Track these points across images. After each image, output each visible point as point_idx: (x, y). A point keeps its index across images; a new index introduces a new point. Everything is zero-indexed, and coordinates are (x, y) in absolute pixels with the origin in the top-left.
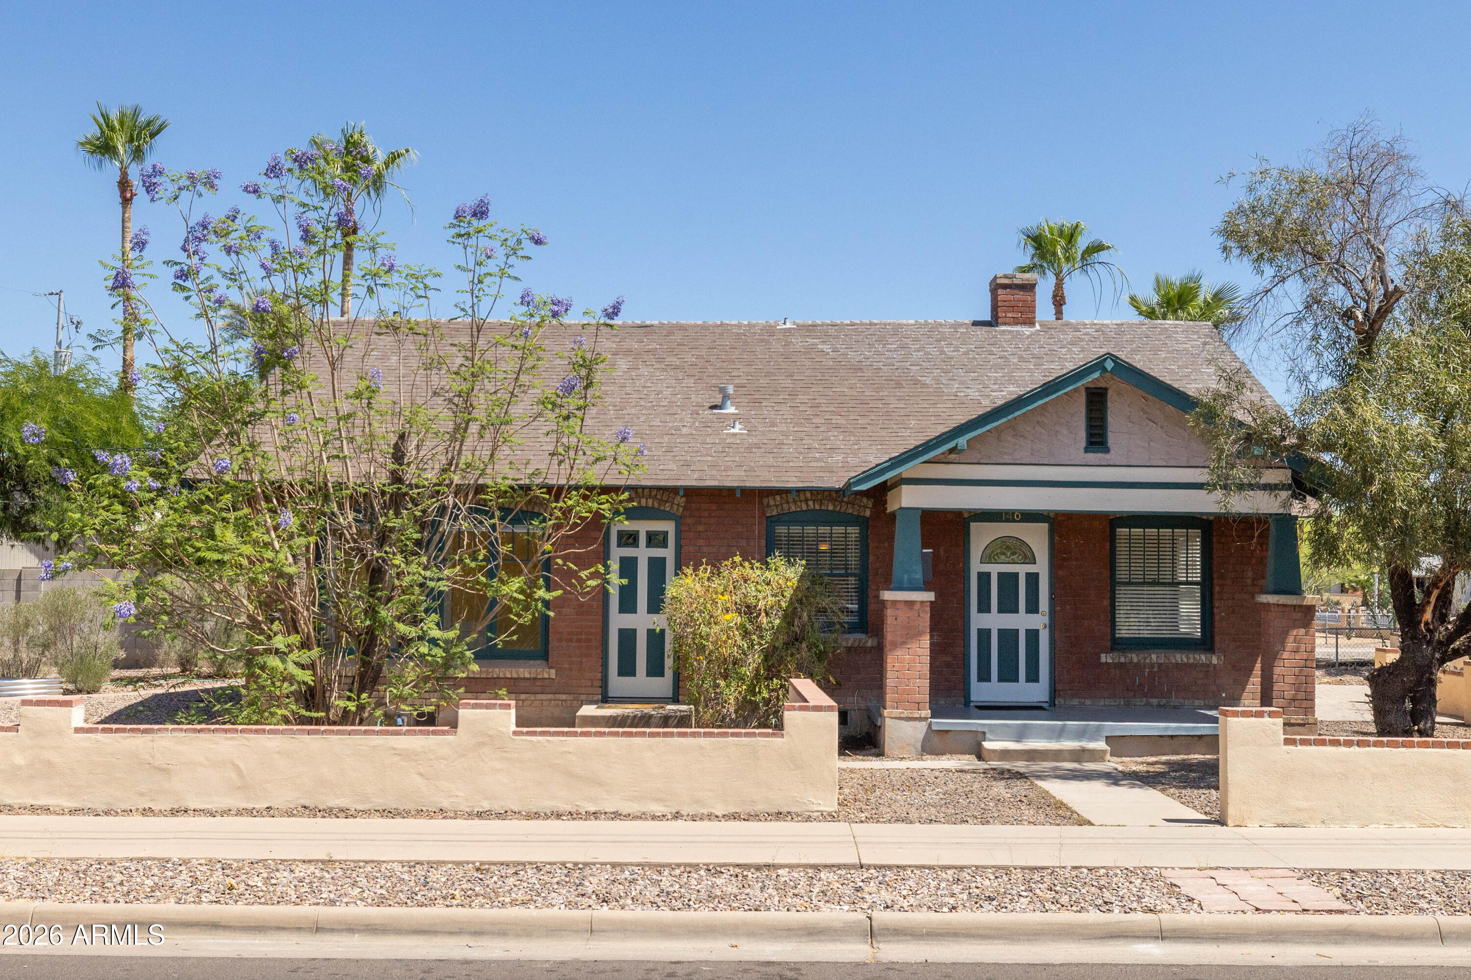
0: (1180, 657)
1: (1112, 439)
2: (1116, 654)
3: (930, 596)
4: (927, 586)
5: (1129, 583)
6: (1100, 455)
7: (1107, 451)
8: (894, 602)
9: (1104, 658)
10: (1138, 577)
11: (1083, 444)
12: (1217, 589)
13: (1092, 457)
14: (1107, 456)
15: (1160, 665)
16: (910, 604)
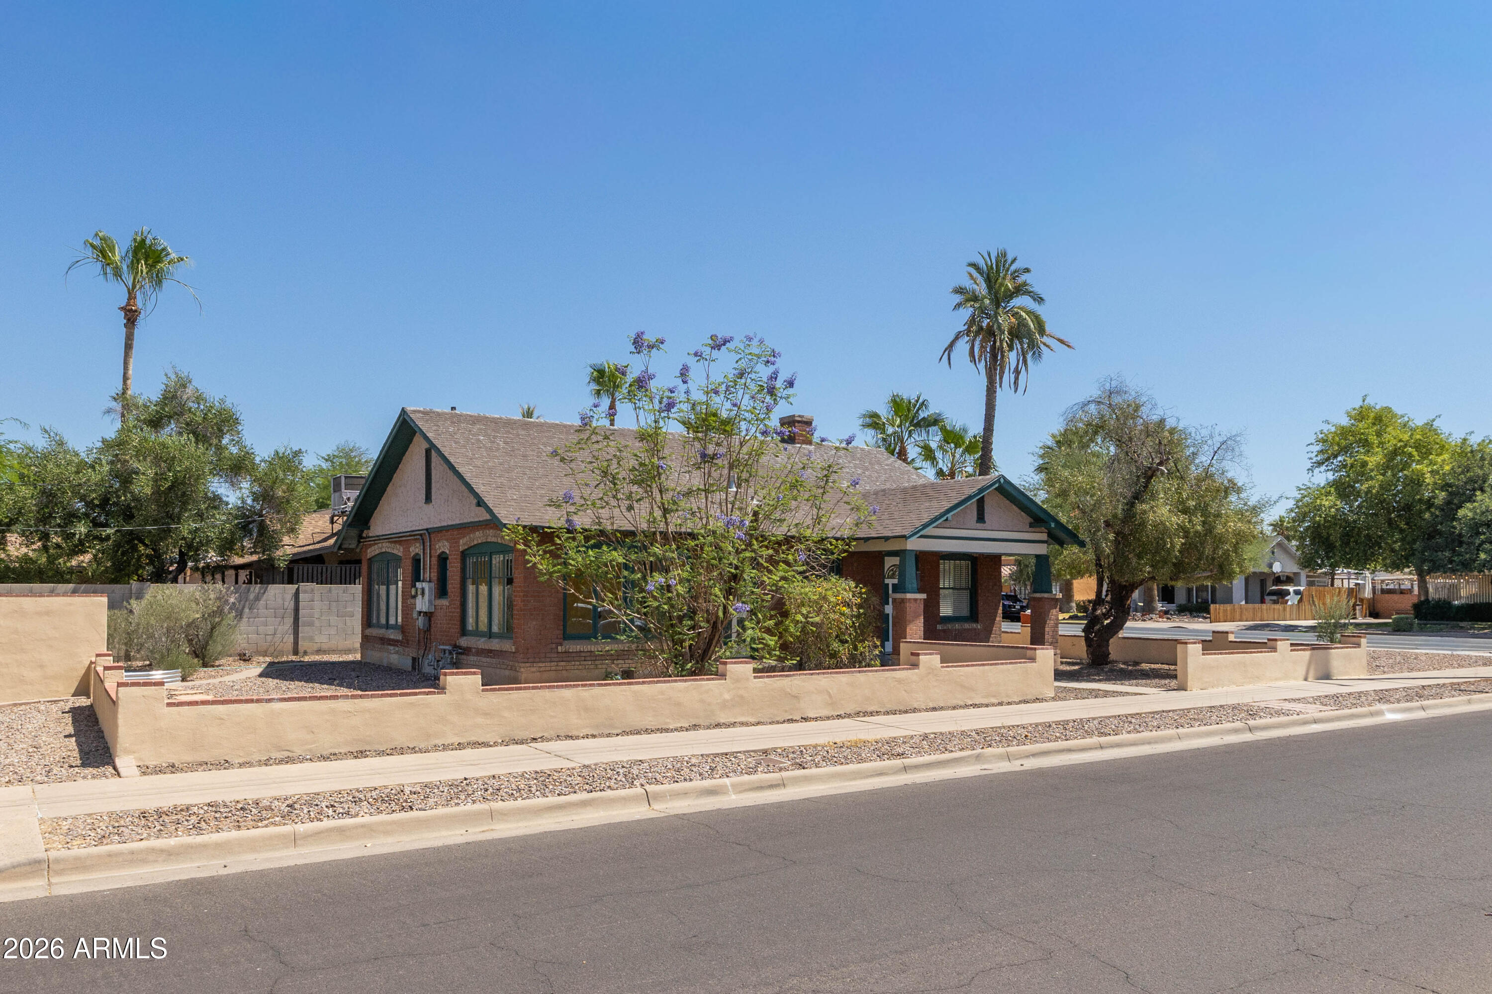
0: (957, 626)
1: (987, 517)
2: (942, 625)
3: (924, 596)
4: (920, 591)
5: (944, 588)
6: (982, 525)
7: (984, 522)
8: (910, 599)
9: (939, 627)
10: (947, 585)
11: (975, 518)
12: (980, 591)
13: (979, 525)
14: (985, 525)
15: (958, 629)
16: (916, 600)
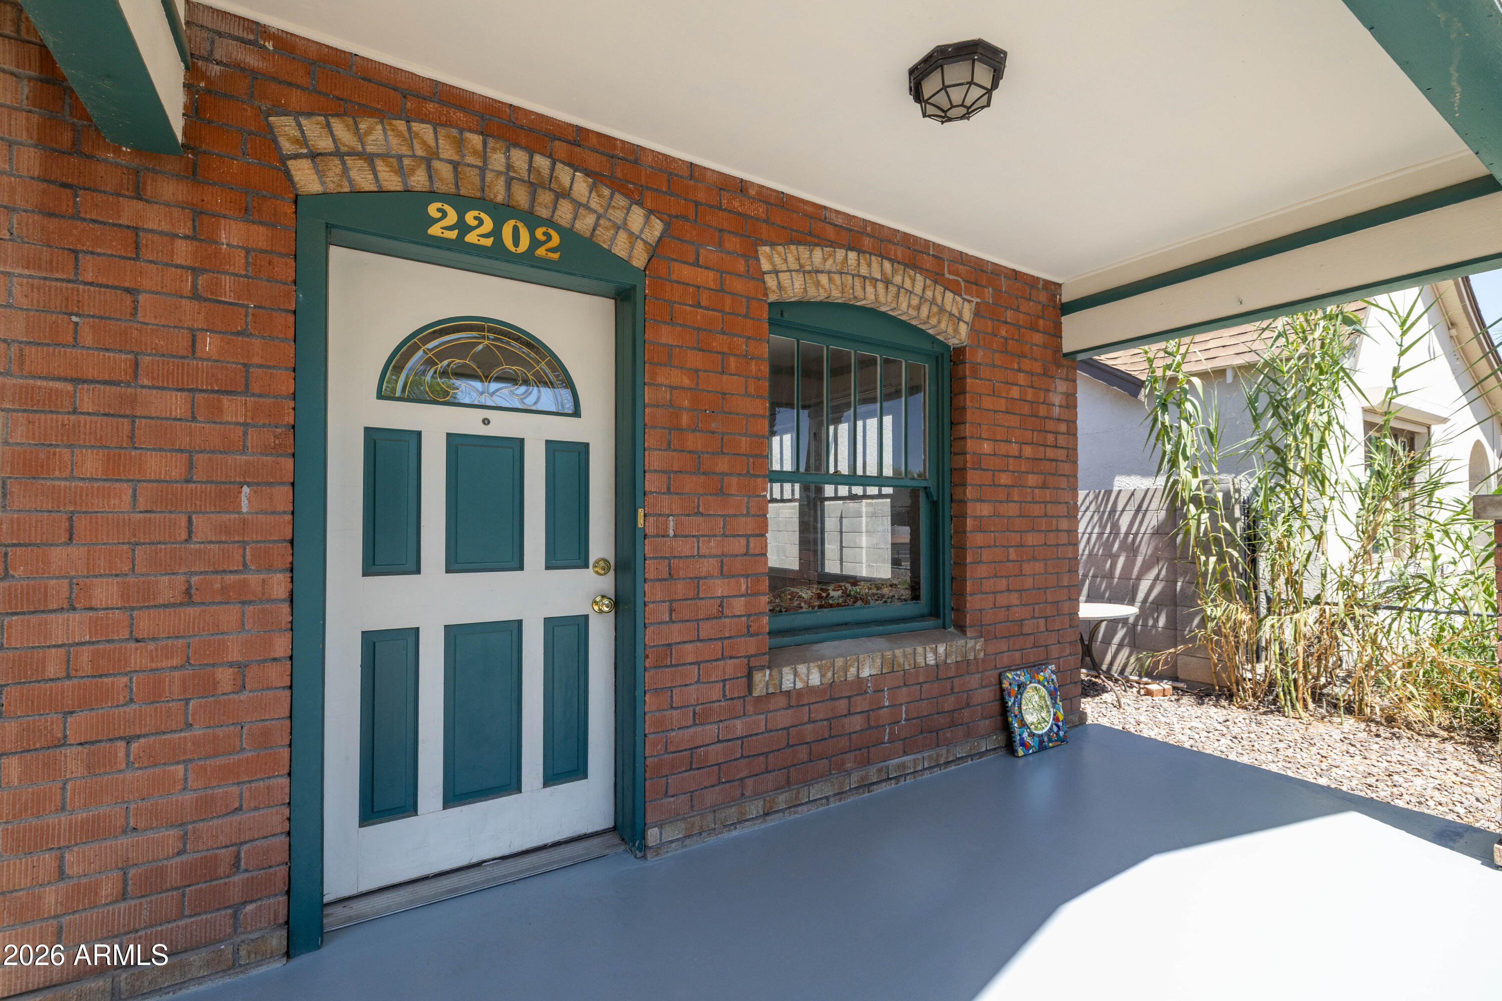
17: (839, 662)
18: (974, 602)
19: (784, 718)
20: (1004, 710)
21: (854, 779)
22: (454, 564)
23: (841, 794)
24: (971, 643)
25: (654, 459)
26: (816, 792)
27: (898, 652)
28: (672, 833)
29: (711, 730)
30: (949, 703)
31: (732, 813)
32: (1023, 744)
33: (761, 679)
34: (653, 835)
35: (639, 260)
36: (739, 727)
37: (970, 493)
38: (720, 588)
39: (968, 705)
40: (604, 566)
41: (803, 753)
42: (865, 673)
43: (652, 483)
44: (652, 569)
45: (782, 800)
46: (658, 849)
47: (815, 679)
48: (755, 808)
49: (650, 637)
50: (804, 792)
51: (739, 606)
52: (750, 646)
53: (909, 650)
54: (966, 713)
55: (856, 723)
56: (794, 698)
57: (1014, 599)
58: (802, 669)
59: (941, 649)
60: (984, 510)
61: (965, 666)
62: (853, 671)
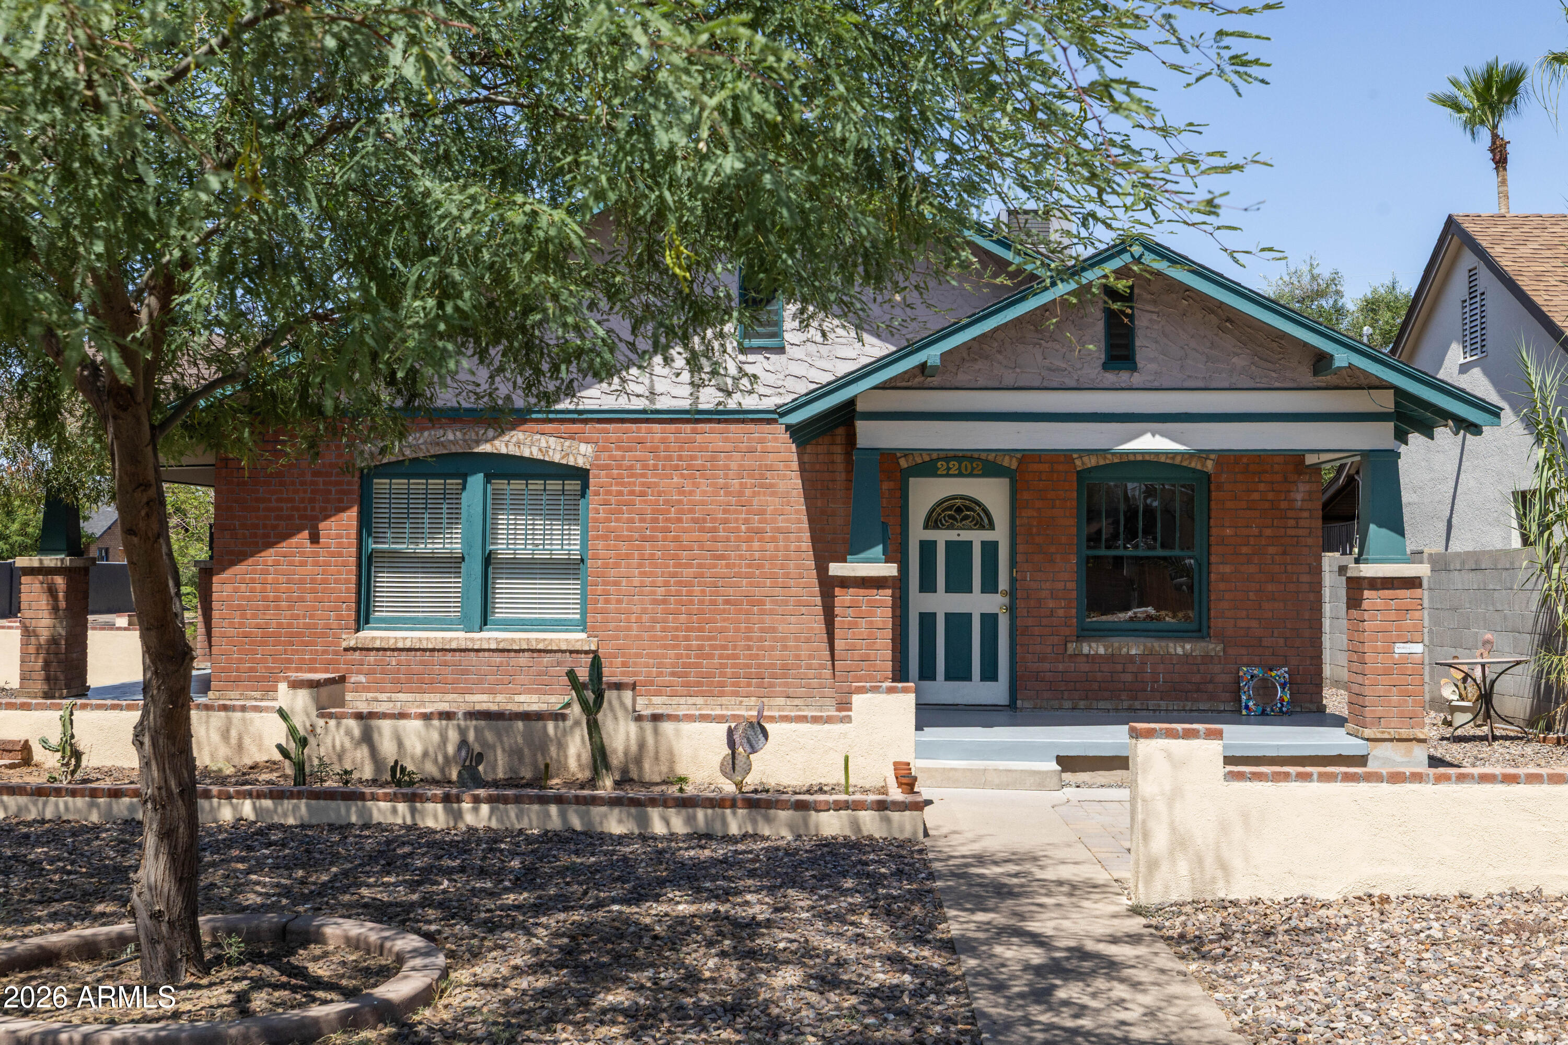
17: (1116, 645)
18: (1217, 623)
19: (1085, 667)
20: (1239, 688)
21: (1126, 704)
22: (948, 590)
23: (1117, 710)
24: (1211, 646)
25: (1020, 548)
26: (1101, 705)
27: (1156, 645)
28: (1026, 705)
29: (1046, 666)
30: (1197, 678)
31: (1056, 704)
32: (1247, 707)
33: (1072, 647)
34: (1019, 703)
35: (1014, 465)
36: (1061, 667)
37: (1213, 559)
38: (1051, 604)
39: (1211, 682)
40: (1004, 593)
41: (1095, 686)
42: (1133, 652)
43: (1019, 558)
44: (1019, 595)
45: (1082, 704)
46: (1021, 709)
47: (1101, 651)
48: (1067, 704)
49: (1019, 622)
50: (1094, 703)
51: (1061, 612)
52: (1067, 631)
53: (1163, 644)
54: (1210, 687)
55: (1129, 677)
56: (1092, 659)
57: (1254, 624)
58: (1094, 645)
59: (1188, 646)
60: (1227, 569)
61: (1207, 659)
62: (1124, 650)
